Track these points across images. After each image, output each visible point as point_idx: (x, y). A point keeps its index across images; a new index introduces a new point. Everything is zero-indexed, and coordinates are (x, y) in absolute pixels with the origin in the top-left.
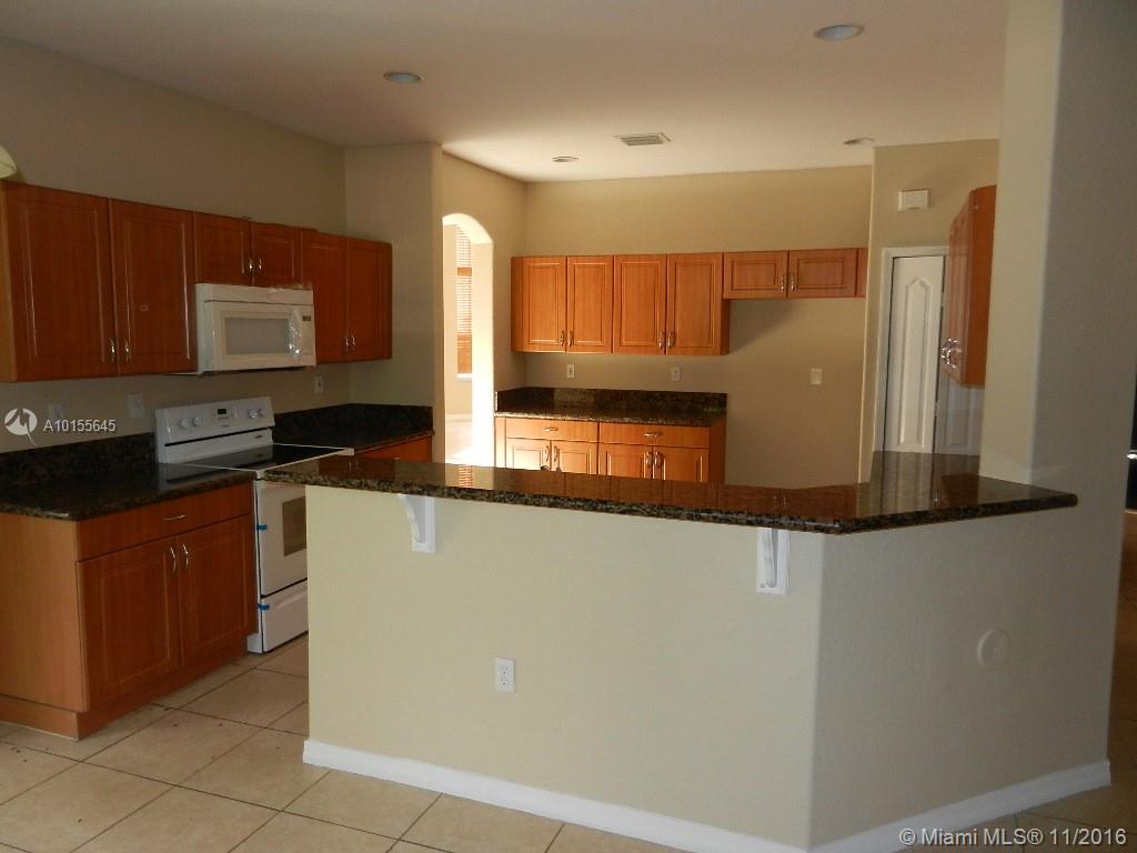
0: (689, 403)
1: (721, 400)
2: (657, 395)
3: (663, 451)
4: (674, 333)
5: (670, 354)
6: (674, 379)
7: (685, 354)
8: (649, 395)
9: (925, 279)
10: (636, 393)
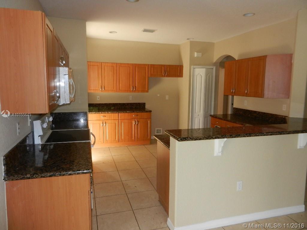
0: (135, 106)
1: (144, 104)
2: (126, 104)
3: (139, 120)
4: (136, 87)
5: (134, 92)
6: (130, 99)
7: (139, 92)
8: (124, 104)
9: (201, 74)
10: (120, 104)
